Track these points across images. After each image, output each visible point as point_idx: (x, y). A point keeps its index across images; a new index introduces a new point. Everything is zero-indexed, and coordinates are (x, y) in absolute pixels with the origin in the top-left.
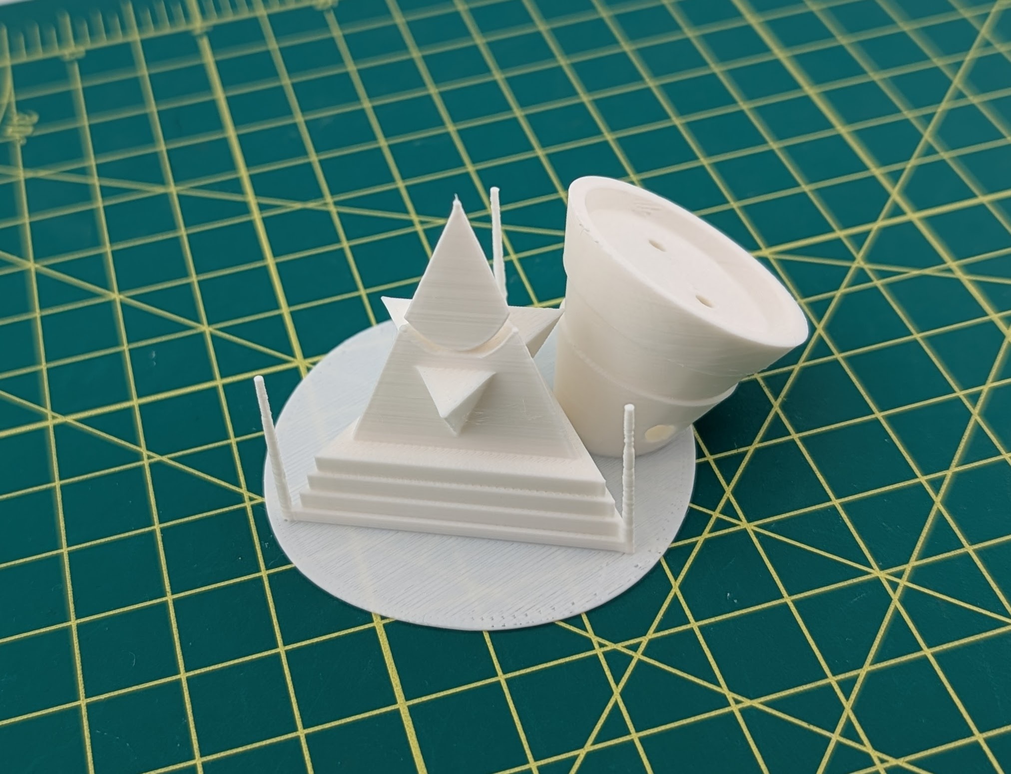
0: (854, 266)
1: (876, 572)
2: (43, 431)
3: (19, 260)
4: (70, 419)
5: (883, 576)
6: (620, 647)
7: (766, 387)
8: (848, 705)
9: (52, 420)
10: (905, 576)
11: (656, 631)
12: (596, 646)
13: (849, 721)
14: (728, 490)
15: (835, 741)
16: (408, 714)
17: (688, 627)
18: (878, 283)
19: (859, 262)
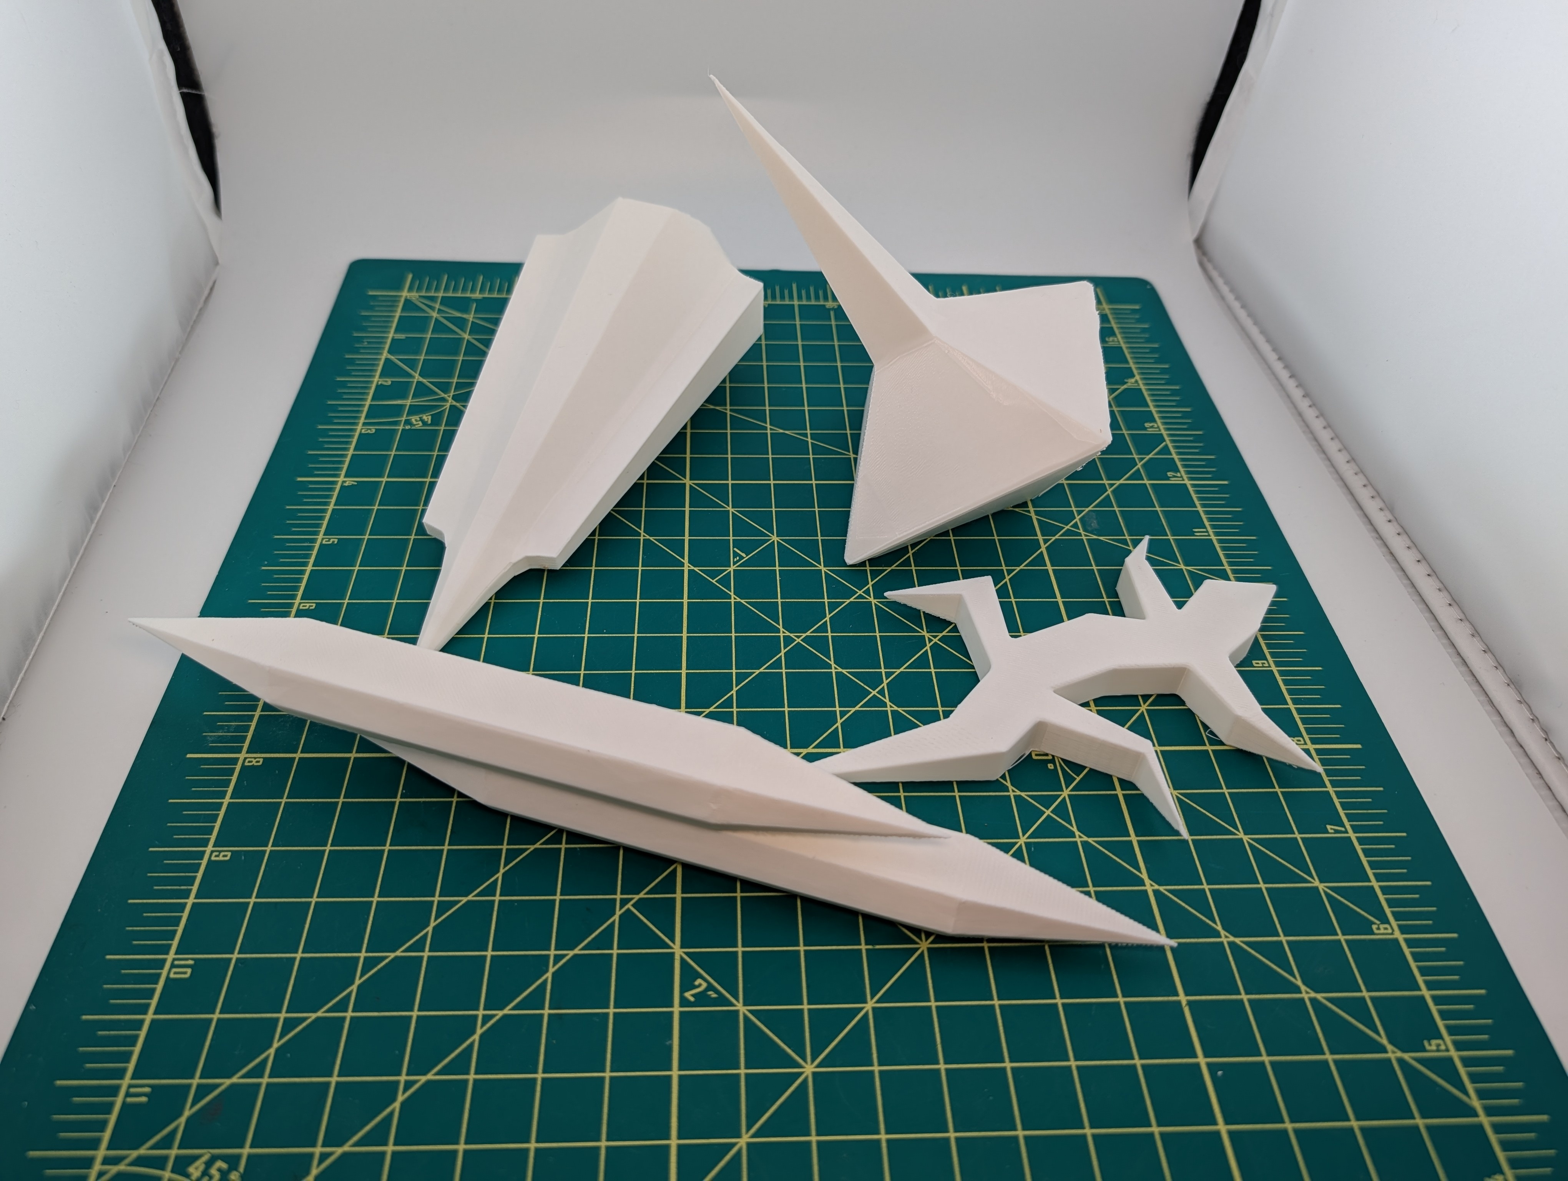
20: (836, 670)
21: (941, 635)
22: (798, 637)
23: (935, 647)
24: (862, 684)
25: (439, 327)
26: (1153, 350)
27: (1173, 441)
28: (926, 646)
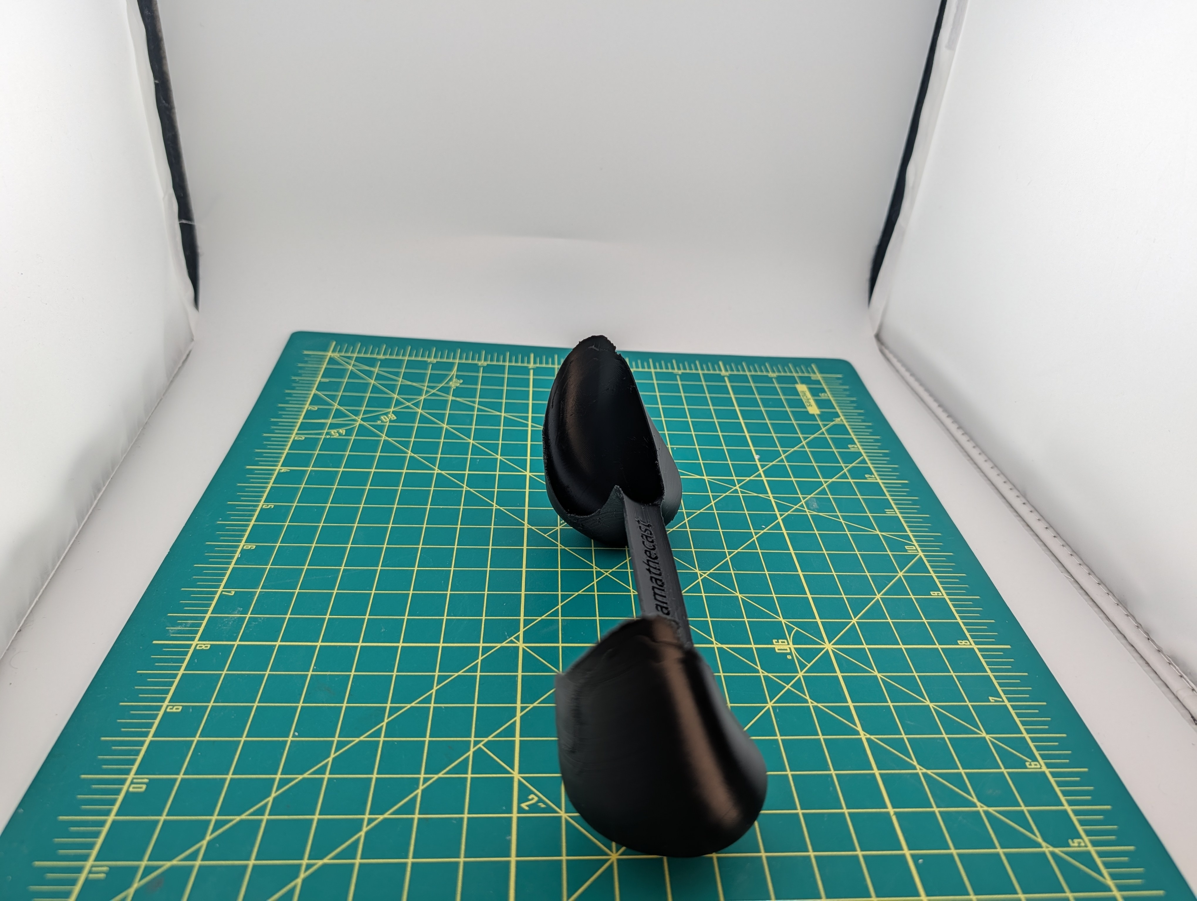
0: (735, 488)
1: (697, 571)
2: (433, 474)
3: (441, 423)
4: (443, 472)
5: (699, 572)
6: (602, 570)
9: (437, 471)
10: (706, 574)
12: (594, 568)
18: (740, 495)
19: (737, 487)
20: (634, 594)
21: (709, 572)
22: (606, 572)
23: (704, 580)
25: (353, 375)
26: (852, 402)
27: (868, 456)
28: (698, 579)
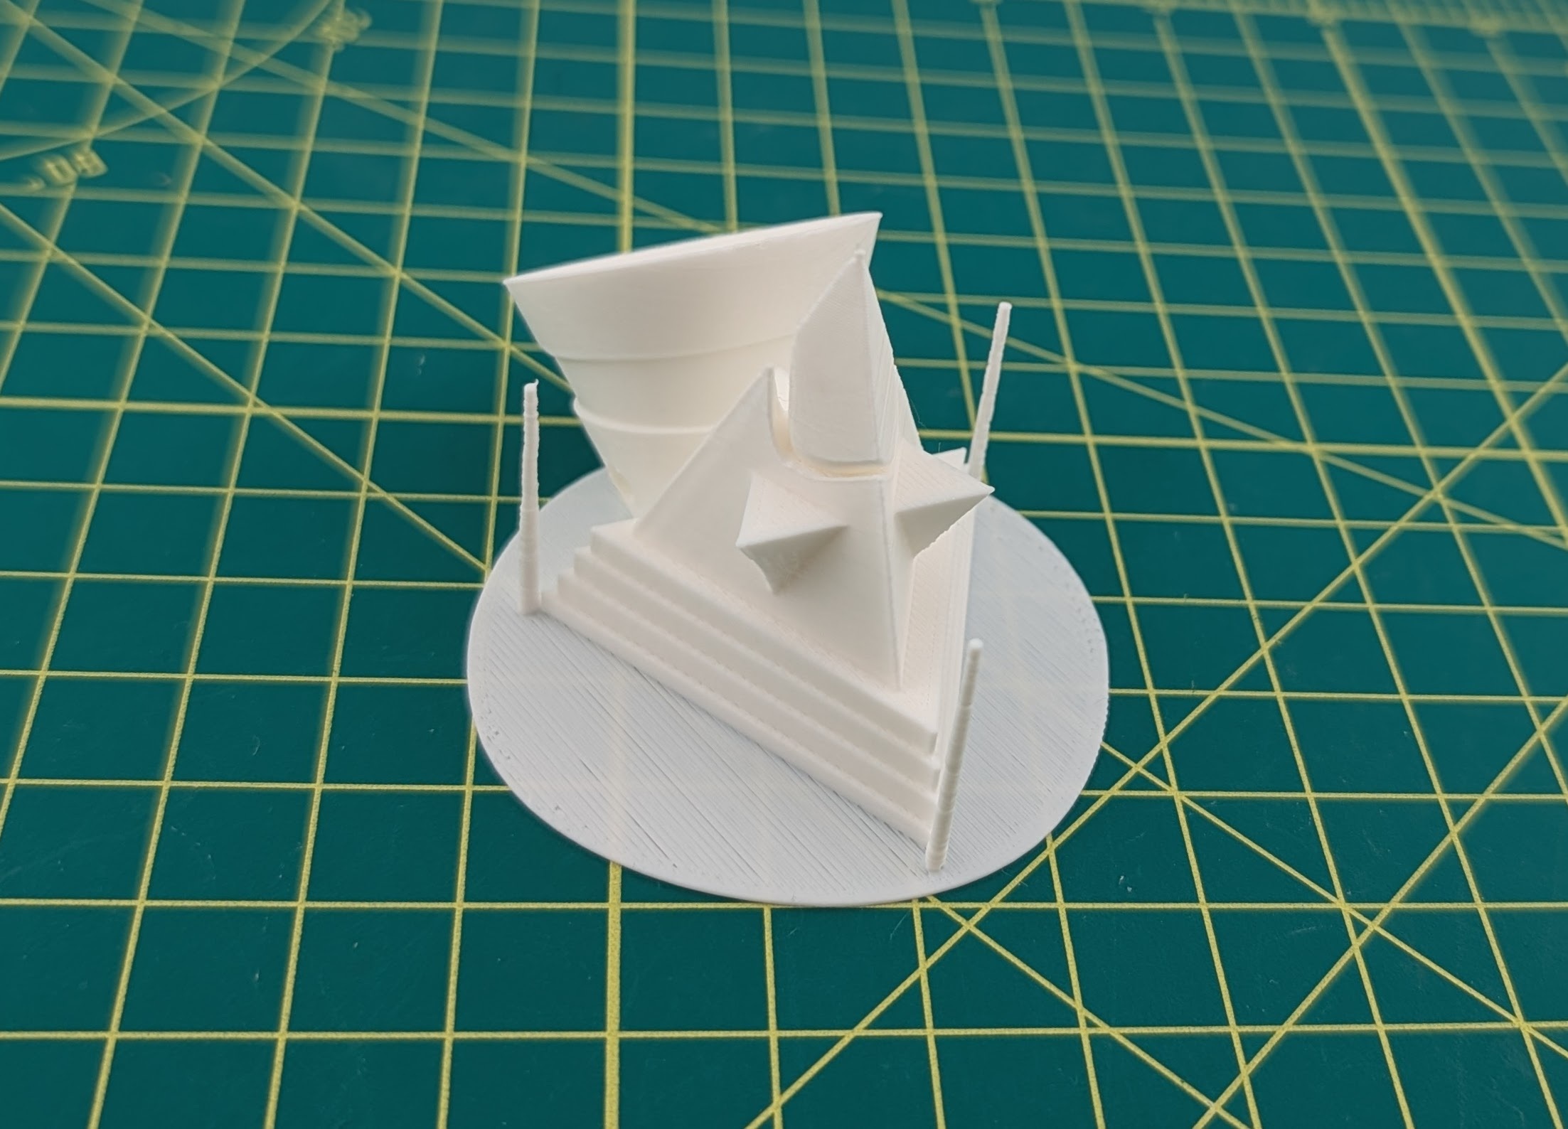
0: (1428, 497)
1: (1340, 903)
2: (237, 419)
3: (280, 192)
4: (277, 413)
5: (1348, 910)
6: (947, 907)
7: (1257, 620)
8: (1246, 1070)
9: (251, 407)
10: (1379, 919)
11: (1005, 900)
13: (1241, 1093)
14: (1165, 740)
15: (1214, 1113)
16: (618, 920)
17: (1052, 906)
18: (1455, 528)
19: (1437, 493)
20: (1093, 1031)
21: (1386, 909)
22: (968, 914)
23: (1375, 949)
24: (1176, 1080)
28: (1350, 944)
